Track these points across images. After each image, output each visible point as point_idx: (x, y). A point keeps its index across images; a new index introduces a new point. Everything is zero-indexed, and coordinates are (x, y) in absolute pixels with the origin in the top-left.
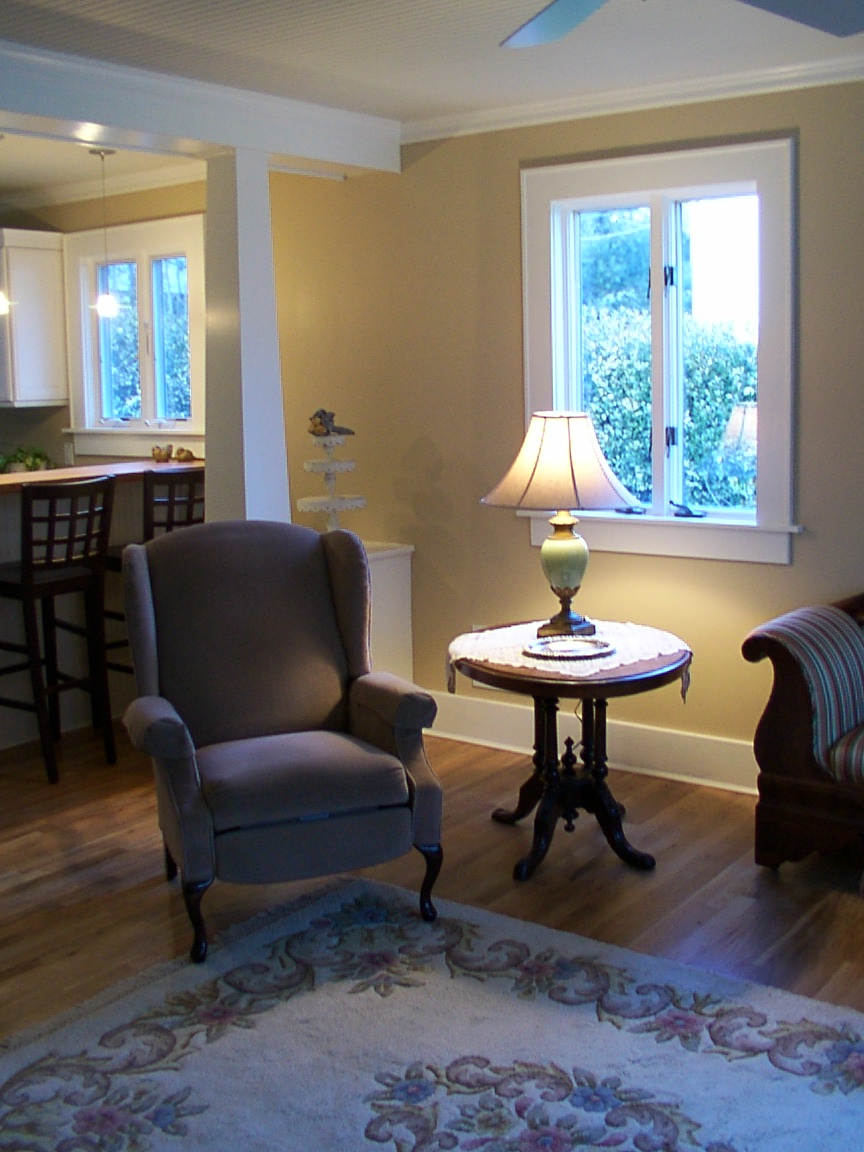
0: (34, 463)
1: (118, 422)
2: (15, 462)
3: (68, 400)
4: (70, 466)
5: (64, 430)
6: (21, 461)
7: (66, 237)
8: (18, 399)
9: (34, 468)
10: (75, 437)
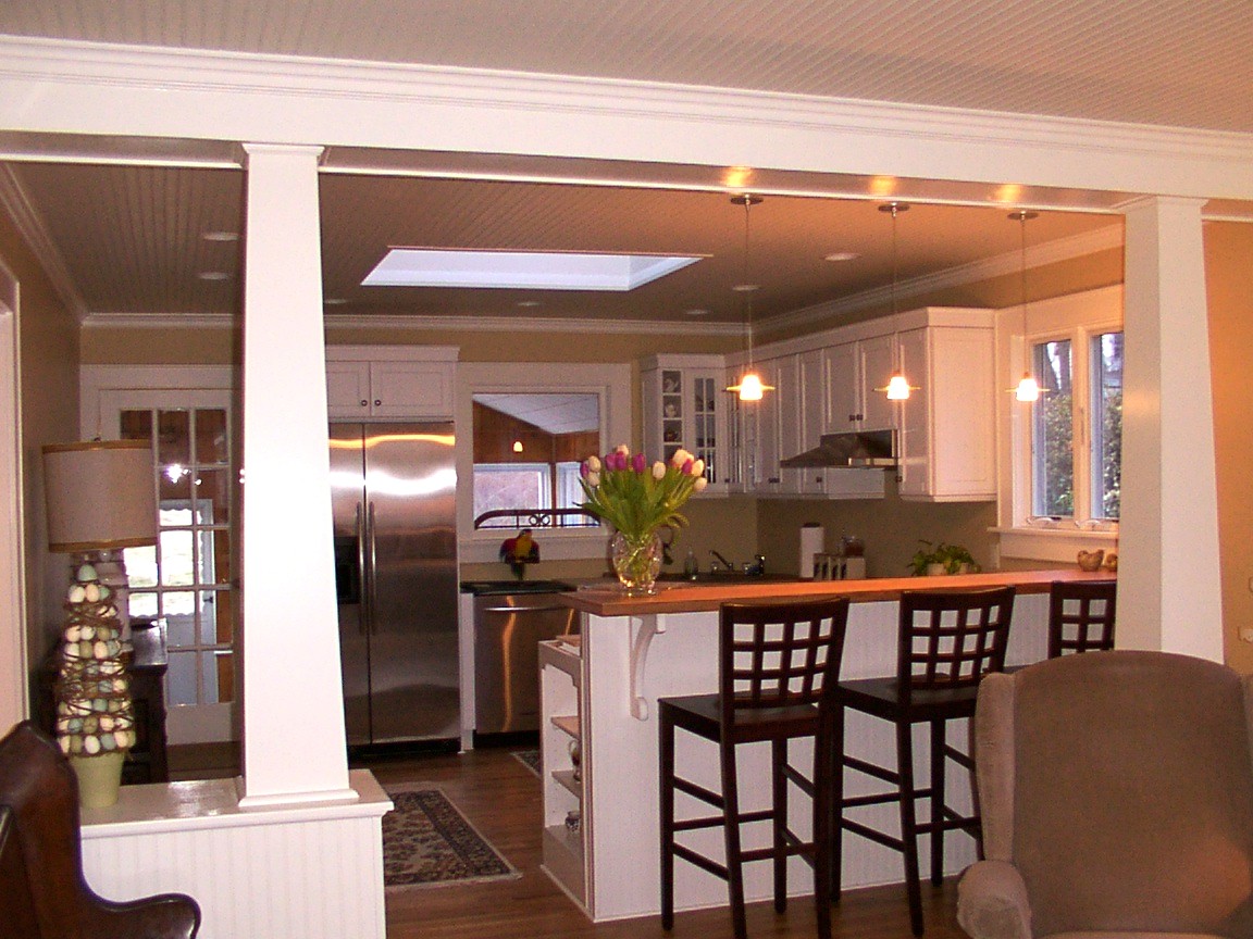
0: (953, 565)
1: (1048, 522)
2: (933, 562)
3: (996, 494)
4: (994, 571)
5: (990, 529)
6: (940, 562)
7: (998, 314)
8: (938, 493)
9: (952, 571)
10: (1003, 538)
